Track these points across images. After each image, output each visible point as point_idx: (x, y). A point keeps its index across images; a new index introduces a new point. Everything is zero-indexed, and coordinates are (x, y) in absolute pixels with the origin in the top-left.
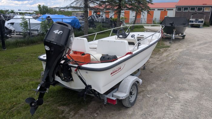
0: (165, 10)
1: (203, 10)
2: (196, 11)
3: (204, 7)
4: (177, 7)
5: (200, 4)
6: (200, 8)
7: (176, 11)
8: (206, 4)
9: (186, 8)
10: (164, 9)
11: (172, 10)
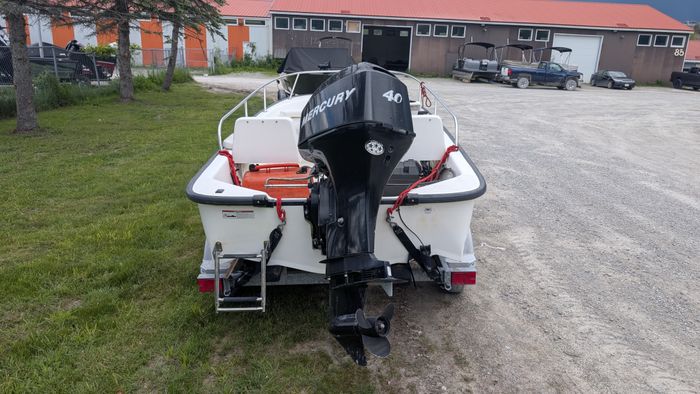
0: (241, 24)
1: (344, 27)
2: (326, 31)
3: (345, 19)
4: (274, 15)
5: (334, 10)
6: (335, 23)
7: (273, 29)
8: (348, 13)
9: (300, 22)
10: (237, 19)
11: (263, 23)
